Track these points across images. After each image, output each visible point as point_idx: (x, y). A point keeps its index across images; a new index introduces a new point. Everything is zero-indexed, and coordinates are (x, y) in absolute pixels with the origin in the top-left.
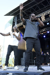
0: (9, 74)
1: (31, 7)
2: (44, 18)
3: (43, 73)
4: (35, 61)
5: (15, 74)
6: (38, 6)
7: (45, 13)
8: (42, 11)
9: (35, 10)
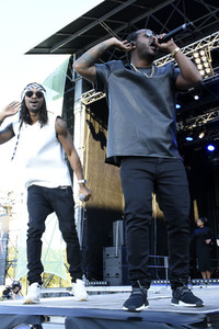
0: (49, 319)
1: (148, 14)
2: (206, 65)
3: (208, 314)
4: (166, 259)
5: (75, 320)
6: (180, 7)
7: (213, 38)
8: (197, 30)
9: (164, 27)
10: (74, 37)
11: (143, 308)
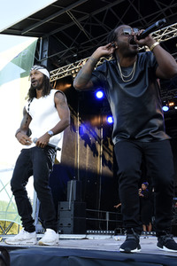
4: (107, 213)
9: (121, 20)
10: (44, 22)
11: (136, 250)
